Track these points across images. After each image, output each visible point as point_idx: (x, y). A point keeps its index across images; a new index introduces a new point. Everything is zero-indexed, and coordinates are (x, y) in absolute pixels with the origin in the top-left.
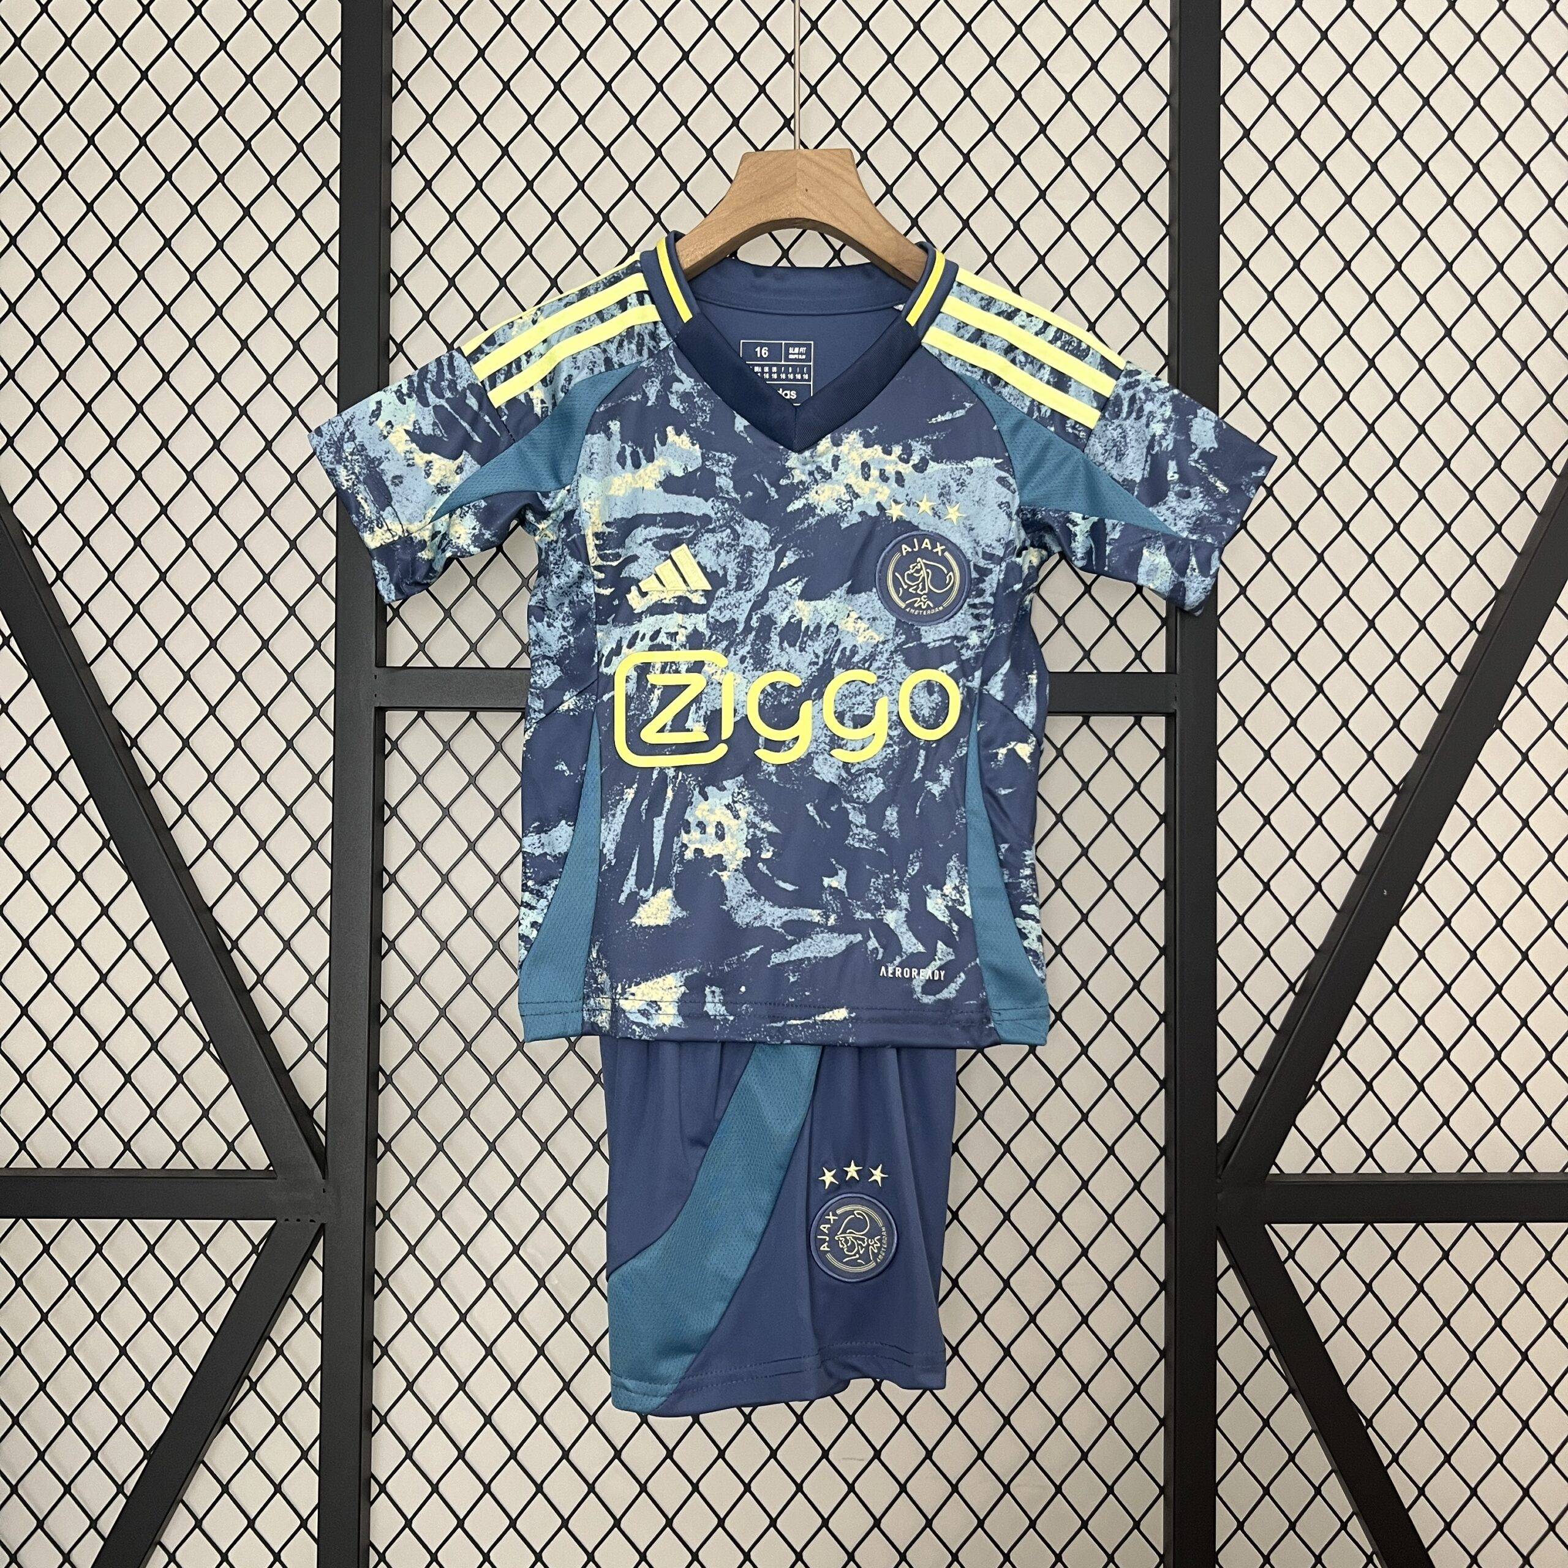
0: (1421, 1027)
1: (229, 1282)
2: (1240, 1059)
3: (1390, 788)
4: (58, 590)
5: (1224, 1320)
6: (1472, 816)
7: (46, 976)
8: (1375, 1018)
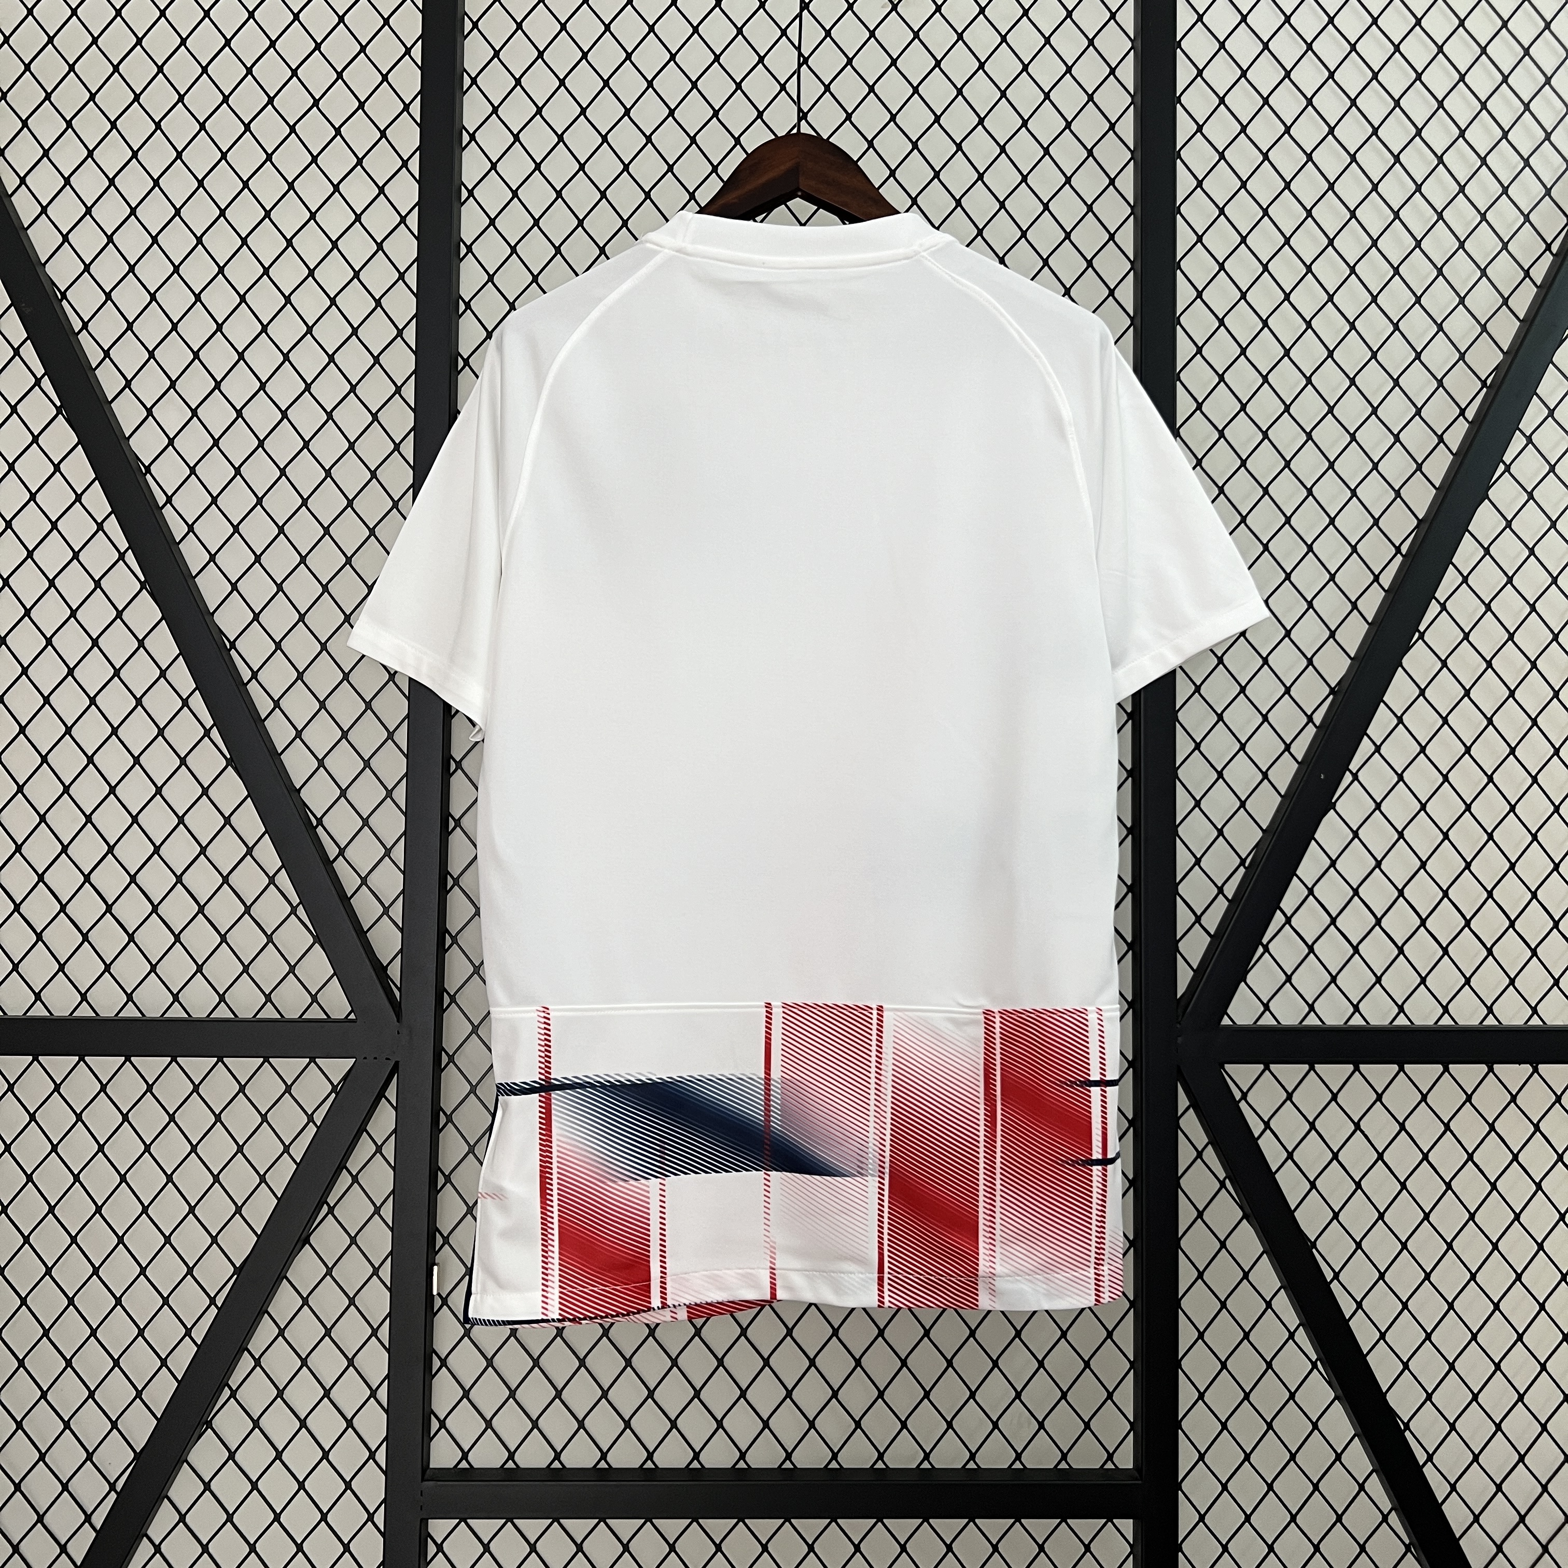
0: (1356, 897)
1: (311, 1119)
2: (1197, 924)
3: (1327, 690)
4: (168, 512)
5: (1185, 1154)
6: (1399, 715)
7: (152, 848)
8: (1315, 889)
